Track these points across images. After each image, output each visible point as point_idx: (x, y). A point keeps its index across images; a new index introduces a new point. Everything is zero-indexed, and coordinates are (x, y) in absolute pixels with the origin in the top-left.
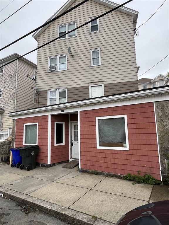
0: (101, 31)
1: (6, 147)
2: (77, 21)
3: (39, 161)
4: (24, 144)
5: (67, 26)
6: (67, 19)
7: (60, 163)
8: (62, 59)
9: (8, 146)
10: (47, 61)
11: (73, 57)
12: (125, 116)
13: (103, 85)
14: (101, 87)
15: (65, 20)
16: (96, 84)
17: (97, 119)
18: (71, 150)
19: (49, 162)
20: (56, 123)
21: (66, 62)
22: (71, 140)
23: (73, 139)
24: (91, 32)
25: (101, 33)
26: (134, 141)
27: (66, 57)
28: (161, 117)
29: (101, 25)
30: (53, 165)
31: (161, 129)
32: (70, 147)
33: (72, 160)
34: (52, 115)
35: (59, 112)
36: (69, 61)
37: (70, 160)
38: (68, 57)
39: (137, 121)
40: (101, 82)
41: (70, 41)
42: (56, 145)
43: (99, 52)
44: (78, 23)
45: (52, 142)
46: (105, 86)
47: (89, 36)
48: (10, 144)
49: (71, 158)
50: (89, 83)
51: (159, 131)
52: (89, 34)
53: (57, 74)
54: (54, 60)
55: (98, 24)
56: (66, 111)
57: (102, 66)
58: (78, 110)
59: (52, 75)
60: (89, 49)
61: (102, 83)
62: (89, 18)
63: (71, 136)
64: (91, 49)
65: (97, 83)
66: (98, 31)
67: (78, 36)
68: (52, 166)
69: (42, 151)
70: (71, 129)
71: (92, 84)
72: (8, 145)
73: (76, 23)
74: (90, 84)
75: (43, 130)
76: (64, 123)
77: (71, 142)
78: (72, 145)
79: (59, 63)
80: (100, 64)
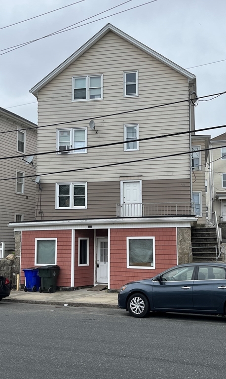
0: (140, 96)
1: (8, 268)
2: (105, 74)
3: (60, 285)
4: (36, 264)
5: (87, 78)
6: (88, 68)
7: (83, 287)
8: (78, 134)
9: (10, 267)
10: (54, 134)
11: (97, 133)
12: (153, 238)
13: (141, 181)
14: (138, 183)
15: (84, 69)
16: (130, 179)
17: (128, 238)
18: (96, 273)
19: (72, 285)
20: (80, 239)
21: (86, 140)
22: (97, 261)
23: (99, 258)
24: (125, 95)
25: (140, 100)
26: (160, 261)
27: (86, 131)
28: (181, 241)
29: (141, 85)
30: (76, 288)
31: (180, 251)
32: (94, 269)
33: (97, 284)
34: (76, 230)
35: (86, 228)
36: (90, 140)
37: (95, 285)
38: (90, 133)
39: (163, 243)
40: (138, 176)
41: (93, 107)
42: (79, 265)
43: (137, 128)
44: (105, 77)
45: (76, 262)
46: (145, 183)
47: (122, 101)
48: (13, 264)
49: (96, 282)
50: (120, 177)
51: (179, 253)
52: (122, 98)
53: (71, 159)
54: (66, 134)
55: (137, 82)
56: (94, 228)
57: (141, 152)
58: (109, 227)
59: (64, 159)
60: (122, 123)
61: (140, 178)
62: (124, 71)
63: (97, 254)
64: (125, 123)
65: (132, 178)
66: (137, 95)
67: (105, 99)
68: (75, 290)
69: (63, 272)
70: (97, 247)
71: (126, 178)
72: (10, 265)
73: (102, 77)
74: (121, 179)
75: (64, 248)
76: (88, 239)
77: (96, 263)
78: (98, 266)
79: (74, 141)
80: (137, 149)
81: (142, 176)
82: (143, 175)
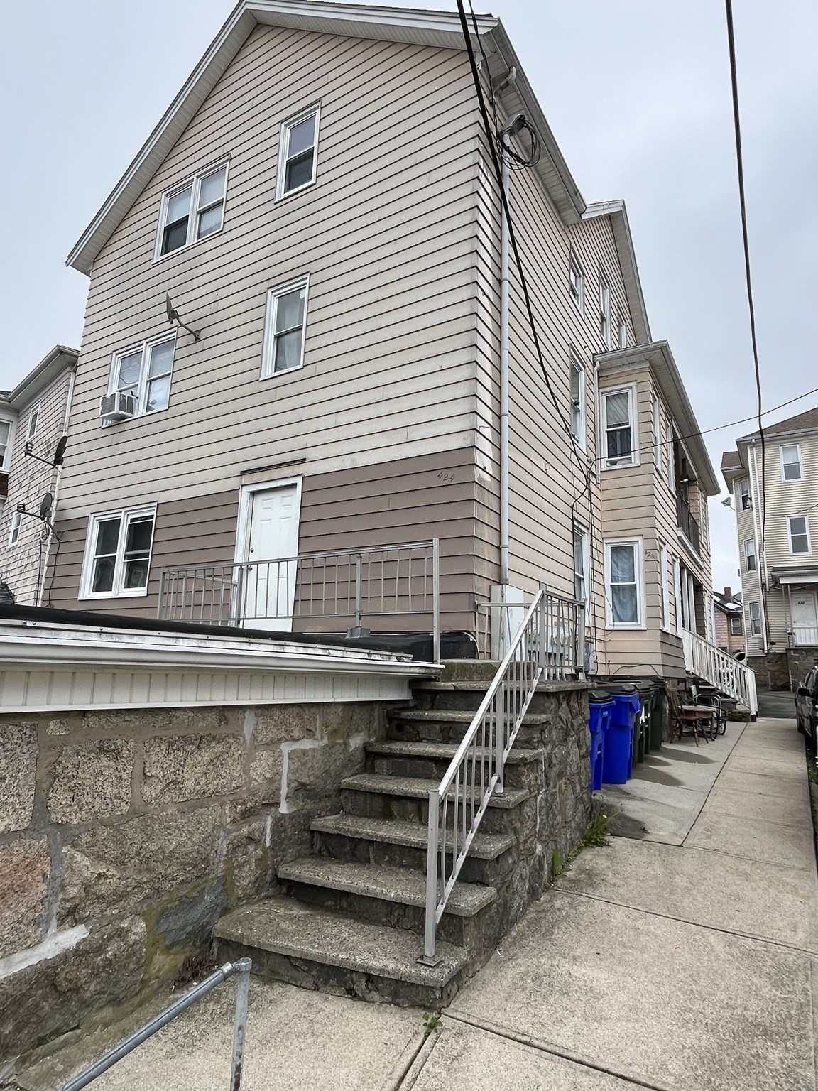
0: (321, 181)
2: (234, 154)
5: (196, 185)
8: (161, 356)
10: (106, 371)
11: (197, 339)
13: (299, 481)
14: (290, 491)
15: (191, 160)
16: (270, 476)
24: (280, 194)
25: (320, 193)
36: (179, 365)
38: (180, 343)
41: (196, 261)
43: (306, 293)
44: (234, 163)
46: (309, 487)
47: (269, 217)
50: (243, 473)
52: (269, 207)
55: (315, 143)
57: (309, 372)
59: (115, 439)
60: (263, 287)
61: (298, 469)
62: (282, 122)
64: (272, 283)
65: (276, 473)
66: (313, 180)
67: (228, 227)
71: (256, 477)
73: (227, 166)
74: (245, 479)
80: (301, 363)
81: (303, 461)
82: (310, 457)
